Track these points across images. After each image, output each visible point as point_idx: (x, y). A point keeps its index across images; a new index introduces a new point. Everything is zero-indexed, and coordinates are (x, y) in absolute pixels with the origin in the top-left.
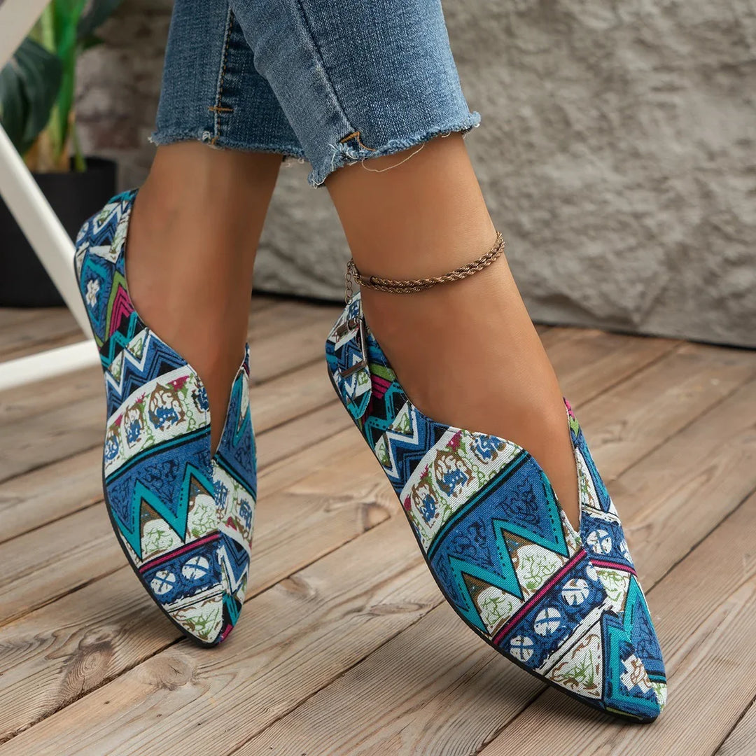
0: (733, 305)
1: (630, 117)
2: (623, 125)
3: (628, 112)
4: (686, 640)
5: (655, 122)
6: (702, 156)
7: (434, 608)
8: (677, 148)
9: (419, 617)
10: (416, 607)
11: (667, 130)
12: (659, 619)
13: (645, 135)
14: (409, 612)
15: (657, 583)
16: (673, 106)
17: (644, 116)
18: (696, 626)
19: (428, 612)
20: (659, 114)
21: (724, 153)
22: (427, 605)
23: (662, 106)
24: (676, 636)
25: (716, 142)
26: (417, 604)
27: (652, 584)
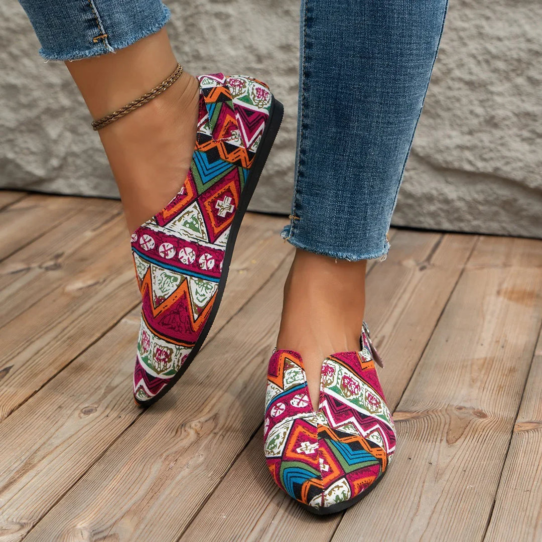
0: (277, 180)
1: (193, 25)
2: (187, 31)
3: (191, 21)
4: (247, 538)
5: (213, 29)
6: (251, 57)
7: (34, 527)
8: (231, 51)
9: (21, 537)
10: (17, 527)
11: (223, 36)
12: (225, 517)
13: (205, 40)
14: (12, 533)
15: (222, 478)
16: (228, 16)
17: (203, 24)
18: (255, 522)
19: (28, 532)
20: (216, 22)
21: (270, 56)
22: (27, 524)
23: (218, 15)
24: (239, 534)
25: (263, 46)
26: (19, 523)
27: (219, 480)
